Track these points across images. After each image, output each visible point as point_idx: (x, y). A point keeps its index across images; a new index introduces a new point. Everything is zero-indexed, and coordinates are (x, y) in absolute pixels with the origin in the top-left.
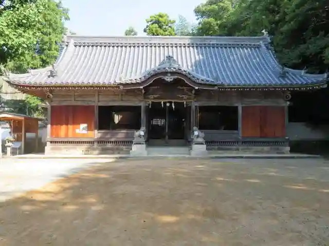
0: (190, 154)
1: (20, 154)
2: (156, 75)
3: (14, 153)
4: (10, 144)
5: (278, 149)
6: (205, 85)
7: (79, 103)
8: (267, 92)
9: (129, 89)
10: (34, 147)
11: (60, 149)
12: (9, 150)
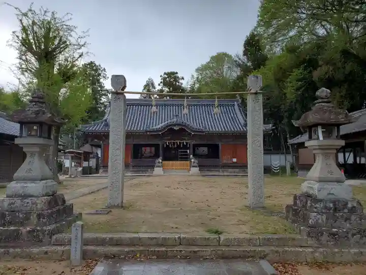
2: (169, 126)
5: (244, 171)
6: (197, 132)
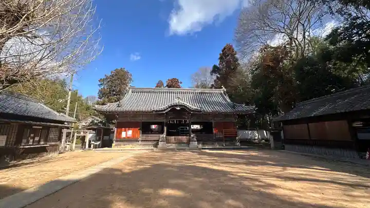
0: (189, 147)
1: (99, 148)
2: (172, 106)
3: (95, 147)
4: (93, 143)
6: (196, 111)
7: (132, 121)
8: (226, 115)
9: (158, 113)
10: (107, 144)
11: (120, 145)
12: (92, 146)
